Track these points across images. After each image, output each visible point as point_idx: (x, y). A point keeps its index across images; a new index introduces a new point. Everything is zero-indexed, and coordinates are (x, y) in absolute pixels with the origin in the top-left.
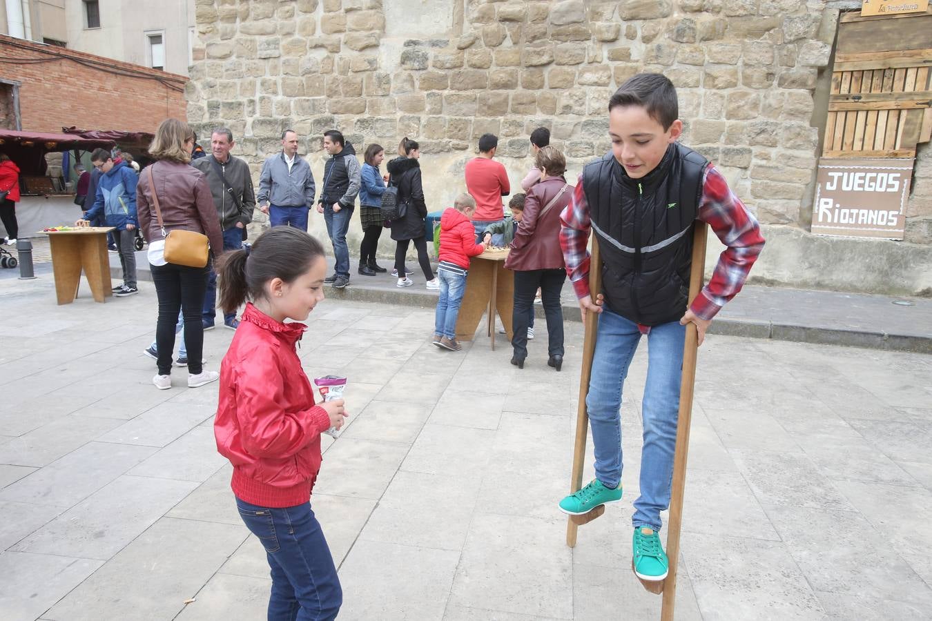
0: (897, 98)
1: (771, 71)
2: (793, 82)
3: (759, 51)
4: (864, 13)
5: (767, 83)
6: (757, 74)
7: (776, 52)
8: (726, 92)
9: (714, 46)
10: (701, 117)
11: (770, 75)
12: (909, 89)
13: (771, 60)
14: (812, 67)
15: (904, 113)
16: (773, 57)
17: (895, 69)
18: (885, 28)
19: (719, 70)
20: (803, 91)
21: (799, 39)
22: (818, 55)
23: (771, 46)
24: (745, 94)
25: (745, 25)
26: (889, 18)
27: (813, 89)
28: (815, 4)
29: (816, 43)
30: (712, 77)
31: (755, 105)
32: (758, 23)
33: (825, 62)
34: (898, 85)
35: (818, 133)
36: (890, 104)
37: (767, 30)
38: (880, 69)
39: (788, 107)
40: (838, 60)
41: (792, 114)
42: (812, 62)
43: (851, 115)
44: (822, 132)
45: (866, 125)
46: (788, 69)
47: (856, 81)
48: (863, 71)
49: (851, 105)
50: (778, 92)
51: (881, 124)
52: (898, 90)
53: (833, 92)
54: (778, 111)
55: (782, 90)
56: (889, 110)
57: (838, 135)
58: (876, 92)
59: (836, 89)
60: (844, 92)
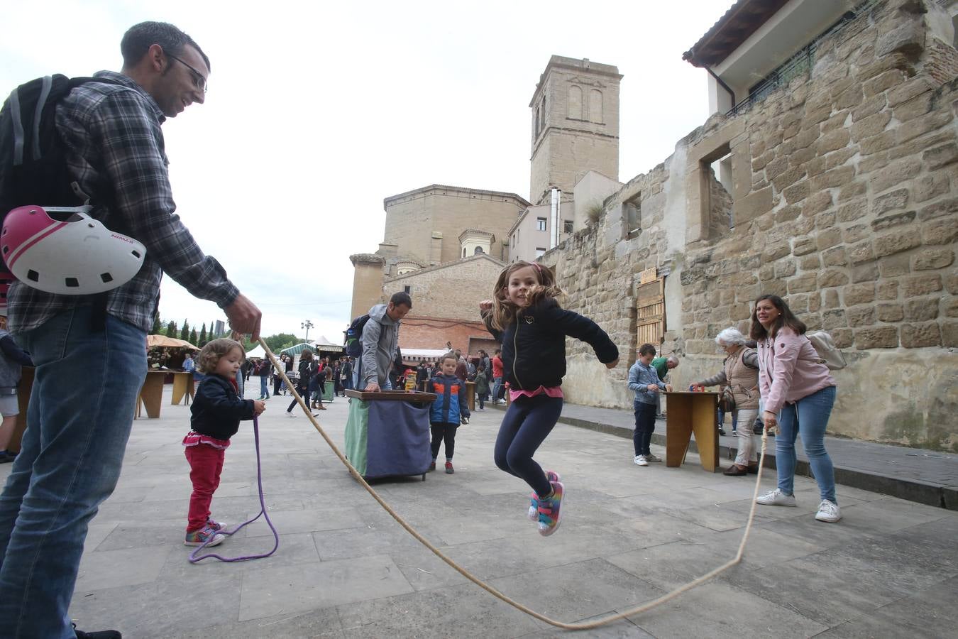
1: (619, 312)
3: (614, 304)
4: (642, 283)
6: (615, 313)
7: (620, 303)
8: (608, 322)
9: (604, 304)
11: (619, 314)
12: (657, 313)
14: (629, 308)
15: (656, 324)
17: (652, 305)
18: (647, 289)
19: (607, 314)
20: (628, 319)
21: (624, 298)
22: (629, 303)
23: (618, 301)
24: (612, 323)
25: (612, 294)
26: (647, 284)
27: (631, 318)
28: (629, 282)
29: (628, 298)
30: (605, 317)
31: (616, 326)
32: (615, 293)
33: (631, 306)
34: (654, 312)
35: (633, 337)
36: (652, 321)
37: (617, 295)
38: (648, 306)
39: (623, 326)
40: (637, 304)
41: (624, 329)
42: (628, 306)
43: (643, 327)
44: (637, 336)
45: (647, 331)
46: (623, 310)
47: (644, 312)
48: (645, 307)
49: (642, 323)
50: (621, 320)
51: (651, 330)
52: (654, 314)
53: (638, 318)
54: (621, 328)
55: (623, 319)
56: (652, 324)
57: (641, 337)
58: (648, 316)
59: (639, 316)
60: (641, 317)
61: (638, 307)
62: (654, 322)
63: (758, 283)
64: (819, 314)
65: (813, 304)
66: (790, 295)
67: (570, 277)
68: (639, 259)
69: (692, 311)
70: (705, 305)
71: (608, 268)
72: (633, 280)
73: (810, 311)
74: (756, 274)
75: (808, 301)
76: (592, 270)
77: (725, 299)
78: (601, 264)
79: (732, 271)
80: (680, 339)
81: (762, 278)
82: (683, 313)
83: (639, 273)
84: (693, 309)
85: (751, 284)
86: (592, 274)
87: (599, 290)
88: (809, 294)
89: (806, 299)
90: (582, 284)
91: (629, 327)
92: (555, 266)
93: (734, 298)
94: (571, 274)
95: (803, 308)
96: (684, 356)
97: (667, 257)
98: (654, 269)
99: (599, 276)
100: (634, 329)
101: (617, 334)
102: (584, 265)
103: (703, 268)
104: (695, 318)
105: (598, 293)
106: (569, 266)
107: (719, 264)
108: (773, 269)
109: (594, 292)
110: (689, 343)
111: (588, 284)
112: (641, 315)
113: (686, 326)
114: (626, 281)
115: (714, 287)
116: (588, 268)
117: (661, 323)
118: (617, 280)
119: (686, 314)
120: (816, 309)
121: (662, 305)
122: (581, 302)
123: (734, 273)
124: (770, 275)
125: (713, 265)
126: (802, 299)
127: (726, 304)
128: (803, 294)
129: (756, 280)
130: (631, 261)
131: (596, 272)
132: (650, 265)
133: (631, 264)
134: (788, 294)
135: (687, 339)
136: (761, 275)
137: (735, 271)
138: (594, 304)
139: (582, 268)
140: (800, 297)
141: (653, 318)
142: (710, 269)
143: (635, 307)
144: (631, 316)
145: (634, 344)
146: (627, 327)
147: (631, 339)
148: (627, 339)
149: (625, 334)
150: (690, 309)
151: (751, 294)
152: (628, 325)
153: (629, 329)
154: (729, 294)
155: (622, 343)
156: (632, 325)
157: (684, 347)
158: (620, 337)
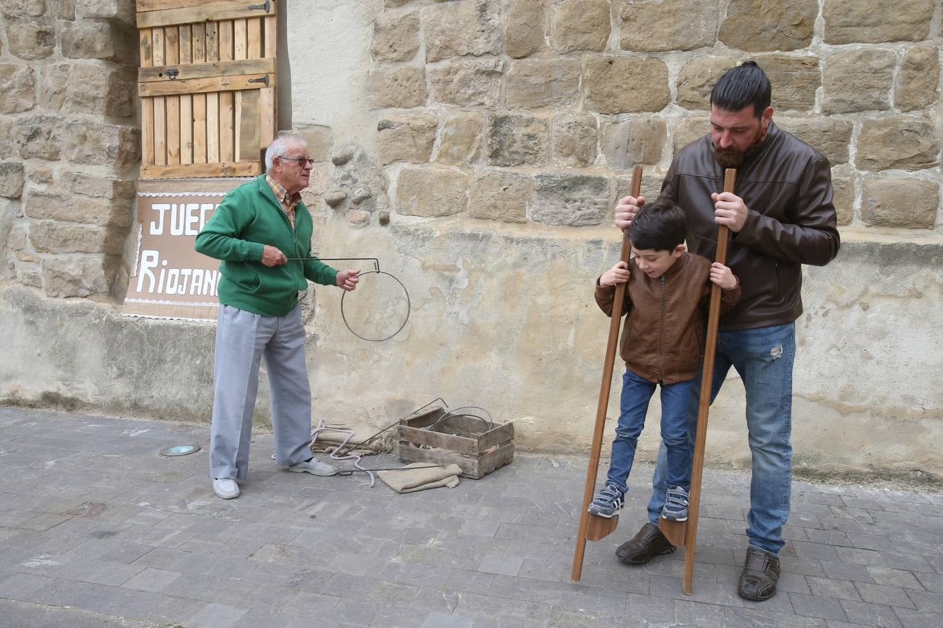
0: (223, 72)
1: (44, 28)
2: (78, 47)
5: (42, 49)
11: (44, 36)
12: (240, 56)
13: (39, 7)
14: (97, 18)
15: (239, 97)
17: (218, 22)
20: (93, 62)
31: (28, 87)
34: (225, 49)
35: (123, 136)
36: (219, 82)
38: (198, 23)
39: (72, 89)
40: (140, 9)
41: (80, 103)
42: (93, 10)
43: (172, 103)
44: (137, 134)
45: (193, 120)
46: (68, 25)
47: (172, 43)
48: (178, 26)
49: (166, 85)
50: (59, 64)
51: (212, 118)
52: (225, 58)
53: (144, 64)
54: (60, 97)
55: (67, 61)
56: (219, 93)
57: (160, 138)
58: (198, 62)
59: (147, 58)
60: (158, 63)
61: (144, 19)
62: (228, 88)
64: (927, 117)
65: (913, 85)
66: (824, 46)
69: (419, 61)
70: (481, 45)
73: (898, 105)
75: (896, 71)
77: (568, 31)
80: (362, 157)
82: (371, 66)
84: (422, 52)
88: (902, 50)
89: (891, 66)
91: (102, 92)
93: (608, 31)
95: (876, 94)
96: (384, 221)
100: (123, 107)
101: (40, 118)
104: (432, 90)
110: (403, 174)
112: (156, 53)
113: (388, 115)
117: (266, 97)
119: (391, 70)
120: (922, 100)
121: (270, 26)
126: (875, 63)
127: (569, 52)
128: (881, 47)
134: (815, 40)
135: (397, 159)
140: (868, 55)
143: (127, 20)
144: (110, 54)
145: (128, 165)
146: (94, 93)
147: (116, 142)
148: (97, 141)
149: (85, 123)
150: (409, 52)
151: (678, 26)
152: (97, 87)
153: (102, 104)
154: (588, 14)
155: (73, 157)
156: (114, 89)
157: (384, 189)
158: (61, 131)
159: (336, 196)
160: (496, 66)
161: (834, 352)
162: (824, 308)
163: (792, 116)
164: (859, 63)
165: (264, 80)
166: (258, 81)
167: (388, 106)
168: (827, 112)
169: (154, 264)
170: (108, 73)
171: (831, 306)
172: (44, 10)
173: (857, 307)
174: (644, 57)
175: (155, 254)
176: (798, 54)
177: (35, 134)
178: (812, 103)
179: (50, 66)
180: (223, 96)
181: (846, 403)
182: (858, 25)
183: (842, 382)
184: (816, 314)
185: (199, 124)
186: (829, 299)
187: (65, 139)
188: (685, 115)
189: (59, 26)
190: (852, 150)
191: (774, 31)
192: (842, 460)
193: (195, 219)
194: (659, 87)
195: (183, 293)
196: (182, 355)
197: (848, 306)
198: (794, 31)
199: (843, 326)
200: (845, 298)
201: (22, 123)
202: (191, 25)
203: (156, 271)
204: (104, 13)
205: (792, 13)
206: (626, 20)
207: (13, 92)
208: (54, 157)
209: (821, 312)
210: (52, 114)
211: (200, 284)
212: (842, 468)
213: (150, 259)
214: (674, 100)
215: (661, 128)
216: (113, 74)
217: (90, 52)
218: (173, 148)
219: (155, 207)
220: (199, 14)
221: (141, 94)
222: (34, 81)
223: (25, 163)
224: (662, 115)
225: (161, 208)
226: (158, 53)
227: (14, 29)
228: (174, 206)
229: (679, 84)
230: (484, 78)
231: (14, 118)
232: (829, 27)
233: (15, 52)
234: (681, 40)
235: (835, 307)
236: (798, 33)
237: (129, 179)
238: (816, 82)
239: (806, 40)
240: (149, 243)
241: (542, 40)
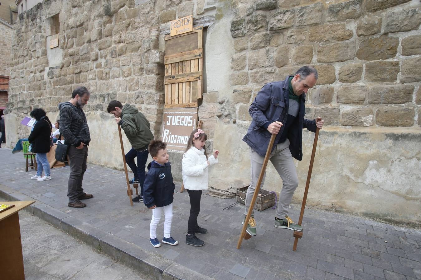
0: (187, 76)
1: (141, 67)
2: (149, 71)
3: (135, 58)
4: (172, 35)
5: (141, 72)
6: (137, 68)
7: (142, 57)
8: (128, 79)
9: (122, 58)
10: (121, 91)
11: (141, 69)
12: (192, 71)
13: (140, 61)
14: (154, 63)
15: (191, 83)
16: (141, 60)
17: (186, 61)
18: (180, 41)
19: (125, 68)
20: (153, 75)
21: (148, 51)
22: (155, 57)
23: (140, 55)
24: (134, 79)
25: (132, 47)
26: (180, 36)
27: (158, 74)
28: (154, 33)
29: (154, 51)
30: (124, 72)
31: (137, 83)
32: (136, 45)
33: (158, 60)
34: (188, 69)
35: (160, 96)
36: (186, 79)
37: (139, 47)
38: (180, 62)
39: (148, 83)
40: (165, 59)
41: (149, 87)
42: (153, 61)
43: (173, 85)
44: (164, 95)
45: (179, 91)
46: (147, 65)
47: (173, 68)
48: (175, 63)
49: (172, 81)
50: (144, 76)
51: (184, 90)
52: (188, 72)
53: (166, 75)
54: (144, 86)
55: (147, 75)
56: (186, 82)
57: (170, 96)
58: (180, 73)
59: (167, 73)
60: (170, 74)
61: (166, 62)
62: (189, 81)
63: (352, 39)
66: (402, 57)
67: (77, 27)
68: (168, 6)
69: (246, 70)
70: (267, 63)
71: (126, 17)
72: (159, 31)
74: (352, 26)
76: (105, 18)
77: (297, 57)
78: (116, 12)
79: (313, 21)
80: (228, 101)
81: (361, 32)
82: (231, 72)
83: (170, 23)
84: (247, 67)
85: (343, 39)
86: (105, 24)
87: (115, 42)
90: (93, 35)
91: (155, 84)
92: (58, 14)
93: (312, 56)
94: (78, 23)
96: (235, 122)
97: (208, 4)
98: (190, 17)
99: (113, 25)
100: (160, 87)
101: (139, 92)
102: (95, 13)
103: (266, 17)
104: (250, 79)
105: (113, 45)
106: (76, 14)
107: (293, 12)
108: (381, 21)
109: (108, 44)
110: (241, 107)
111: (100, 34)
112: (169, 71)
113: (236, 88)
114: (150, 32)
115: (280, 41)
116: (100, 16)
117: (199, 83)
118: (139, 31)
119: (237, 73)
121: (201, 61)
122: (92, 55)
123: (316, 24)
124: (375, 29)
125: (284, 13)
127: (298, 64)
129: (351, 35)
130: (156, 8)
131: (110, 22)
132: (183, 13)
133: (157, 12)
135: (239, 102)
136: (359, 28)
137: (318, 21)
138: (109, 57)
139: (92, 17)
141: (188, 76)
142: (279, 17)
143: (162, 62)
144: (157, 73)
145: (161, 104)
146: (153, 84)
147: (158, 98)
148: (153, 98)
149: (150, 93)
150: (243, 67)
151: (339, 53)
152: (154, 83)
153: (155, 87)
154: (305, 51)
155: (147, 103)
156: (158, 83)
157: (235, 112)
158: (144, 95)
159: (219, 114)
160: (272, 70)
161: (403, 176)
162: (399, 158)
163: (387, 84)
164: (418, 63)
165: (199, 78)
166: (197, 78)
167: (236, 85)
168: (402, 82)
169: (168, 134)
170: (157, 78)
171: (403, 158)
172: (142, 62)
173: (415, 159)
174: (326, 65)
175: (168, 131)
176: (390, 60)
177: (138, 97)
178: (396, 79)
179: (142, 77)
180: (187, 83)
181: (409, 196)
182: (418, 47)
183: (407, 187)
184: (396, 160)
185: (180, 92)
186: (402, 155)
187: (145, 97)
188: (342, 85)
189: (145, 66)
190: (414, 97)
191: (379, 52)
192: (406, 217)
193: (179, 120)
194: (332, 75)
195: (175, 143)
196: (174, 162)
197: (411, 158)
198: (388, 52)
199: (408, 166)
200: (410, 155)
201: (135, 94)
202: (179, 62)
203: (168, 136)
204: (156, 61)
205: (387, 45)
206: (319, 52)
207: (133, 85)
208: (142, 103)
209: (398, 160)
210: (142, 91)
211: (180, 140)
212: (406, 220)
213: (167, 132)
214: (337, 80)
215: (332, 90)
216: (158, 78)
217: (152, 73)
218: (173, 99)
219: (168, 117)
220: (181, 59)
221: (165, 84)
222: (139, 82)
223: (136, 105)
224: (333, 85)
225: (170, 117)
226: (170, 71)
227: (134, 68)
228: (173, 116)
229: (340, 74)
230: (268, 75)
231: (133, 92)
232: (404, 49)
233: (134, 74)
234: (340, 58)
235: (405, 158)
236: (390, 52)
237: (161, 108)
238: (398, 71)
239: (393, 55)
240: (167, 127)
241: (288, 61)
